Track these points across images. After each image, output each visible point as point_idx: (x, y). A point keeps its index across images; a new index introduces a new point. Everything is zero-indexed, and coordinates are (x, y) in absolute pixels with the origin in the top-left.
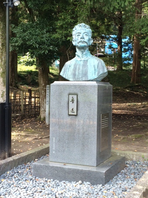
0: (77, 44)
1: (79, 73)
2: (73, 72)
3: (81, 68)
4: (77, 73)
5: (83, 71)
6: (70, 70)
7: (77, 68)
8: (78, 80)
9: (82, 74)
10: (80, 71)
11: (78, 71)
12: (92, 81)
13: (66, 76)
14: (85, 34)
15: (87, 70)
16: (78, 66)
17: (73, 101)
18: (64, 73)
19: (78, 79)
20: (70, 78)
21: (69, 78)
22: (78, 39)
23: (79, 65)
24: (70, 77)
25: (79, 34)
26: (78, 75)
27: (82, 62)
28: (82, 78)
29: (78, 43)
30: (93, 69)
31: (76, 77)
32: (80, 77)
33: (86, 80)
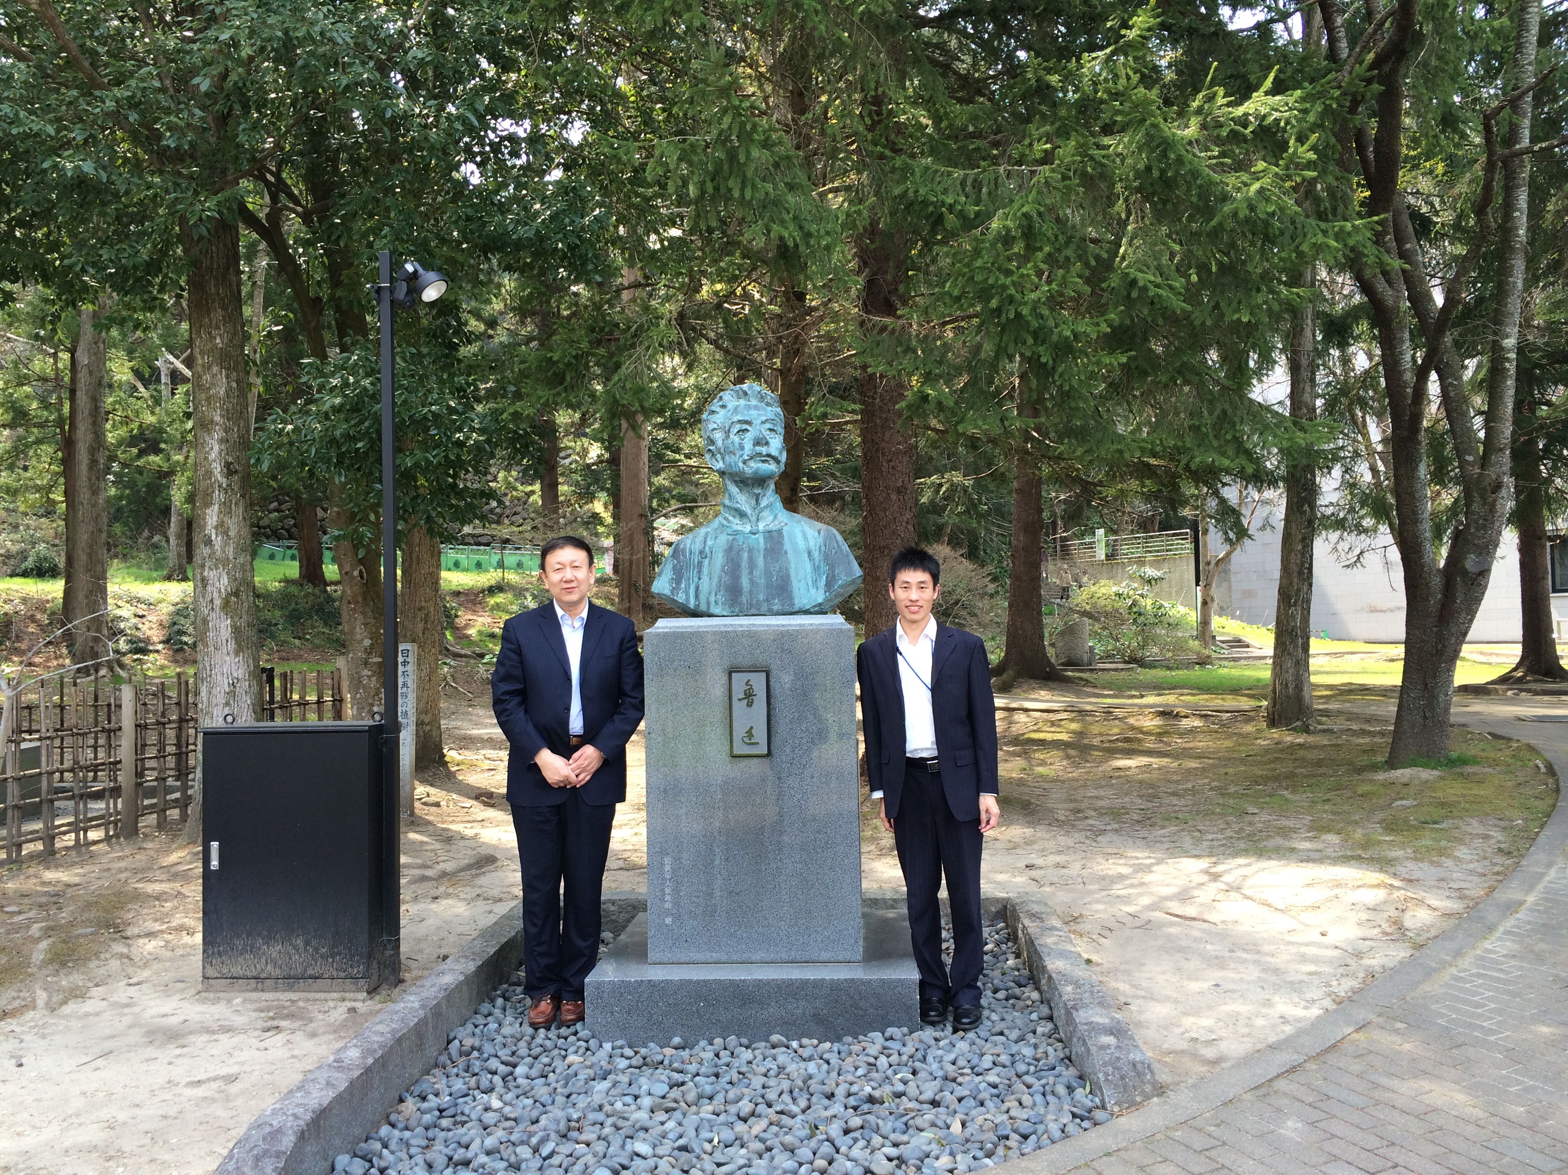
0: (741, 465)
1: (752, 582)
2: (726, 579)
3: (760, 562)
4: (745, 582)
5: (768, 573)
6: (705, 570)
7: (744, 564)
8: (753, 611)
9: (768, 586)
10: (756, 573)
11: (751, 573)
12: (807, 612)
13: (687, 595)
14: (768, 426)
15: (787, 570)
16: (745, 555)
17: (749, 695)
18: (678, 583)
19: (751, 606)
20: (713, 604)
21: (708, 603)
22: (742, 448)
23: (750, 551)
24: (712, 599)
25: (745, 427)
26: (751, 592)
27: (760, 538)
28: (767, 600)
29: (744, 462)
30: (808, 567)
31: (744, 599)
32: (761, 597)
33: (787, 609)
